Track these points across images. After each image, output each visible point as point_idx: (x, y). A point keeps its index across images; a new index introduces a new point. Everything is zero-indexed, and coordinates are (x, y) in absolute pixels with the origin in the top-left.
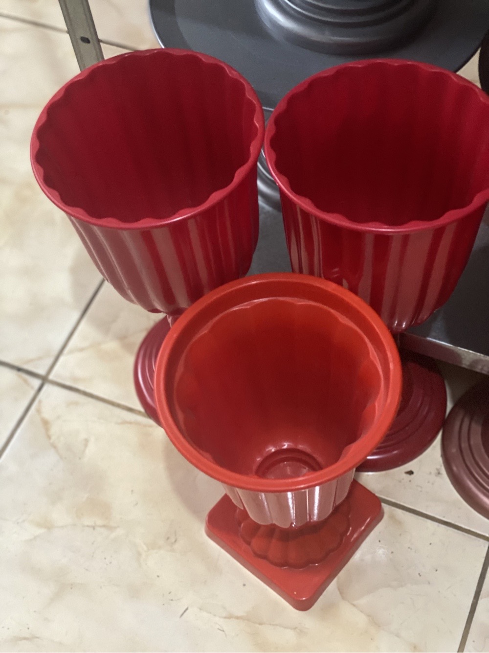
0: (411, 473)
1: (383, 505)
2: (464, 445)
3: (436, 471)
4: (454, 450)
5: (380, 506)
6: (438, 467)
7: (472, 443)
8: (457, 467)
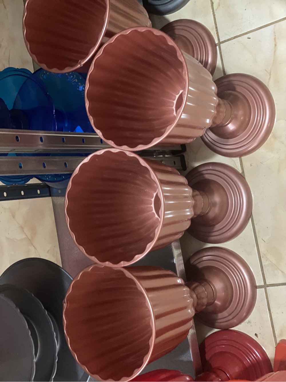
0: (256, 335)
1: (278, 342)
2: (231, 317)
3: (249, 323)
4: (235, 321)
5: (279, 343)
6: (246, 323)
7: (227, 315)
8: (243, 314)
